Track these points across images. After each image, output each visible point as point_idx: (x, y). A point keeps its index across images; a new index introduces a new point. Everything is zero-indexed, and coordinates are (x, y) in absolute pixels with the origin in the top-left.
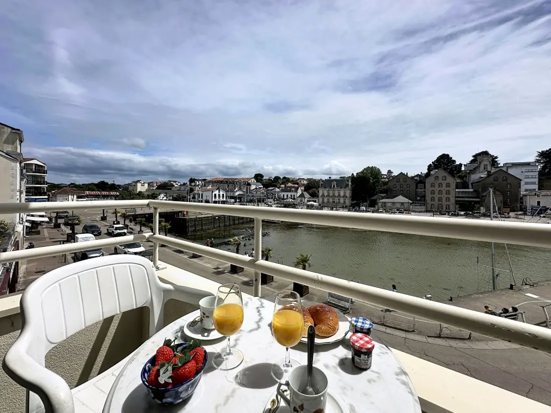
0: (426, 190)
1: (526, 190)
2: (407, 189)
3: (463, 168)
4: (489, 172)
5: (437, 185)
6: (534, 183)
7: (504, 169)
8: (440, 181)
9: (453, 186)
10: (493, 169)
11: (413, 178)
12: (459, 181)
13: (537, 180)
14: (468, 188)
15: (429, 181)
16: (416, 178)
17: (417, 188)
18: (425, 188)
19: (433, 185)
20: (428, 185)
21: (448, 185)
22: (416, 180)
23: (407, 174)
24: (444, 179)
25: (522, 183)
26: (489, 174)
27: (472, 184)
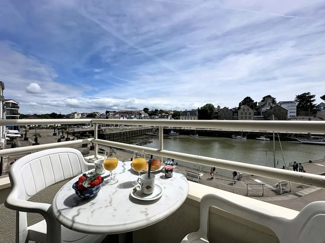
0: (238, 116)
1: (290, 116)
2: (228, 116)
3: (258, 105)
4: (271, 107)
5: (244, 114)
6: (293, 112)
7: (279, 105)
8: (246, 111)
9: (253, 114)
10: (273, 105)
11: (231, 110)
12: (255, 111)
13: (296, 111)
14: (260, 115)
15: (240, 112)
16: (233, 110)
17: (233, 115)
18: (238, 115)
19: (242, 114)
20: (239, 114)
21: (250, 114)
22: (233, 111)
23: (228, 107)
24: (248, 110)
25: (288, 112)
26: (271, 108)
27: (262, 113)
